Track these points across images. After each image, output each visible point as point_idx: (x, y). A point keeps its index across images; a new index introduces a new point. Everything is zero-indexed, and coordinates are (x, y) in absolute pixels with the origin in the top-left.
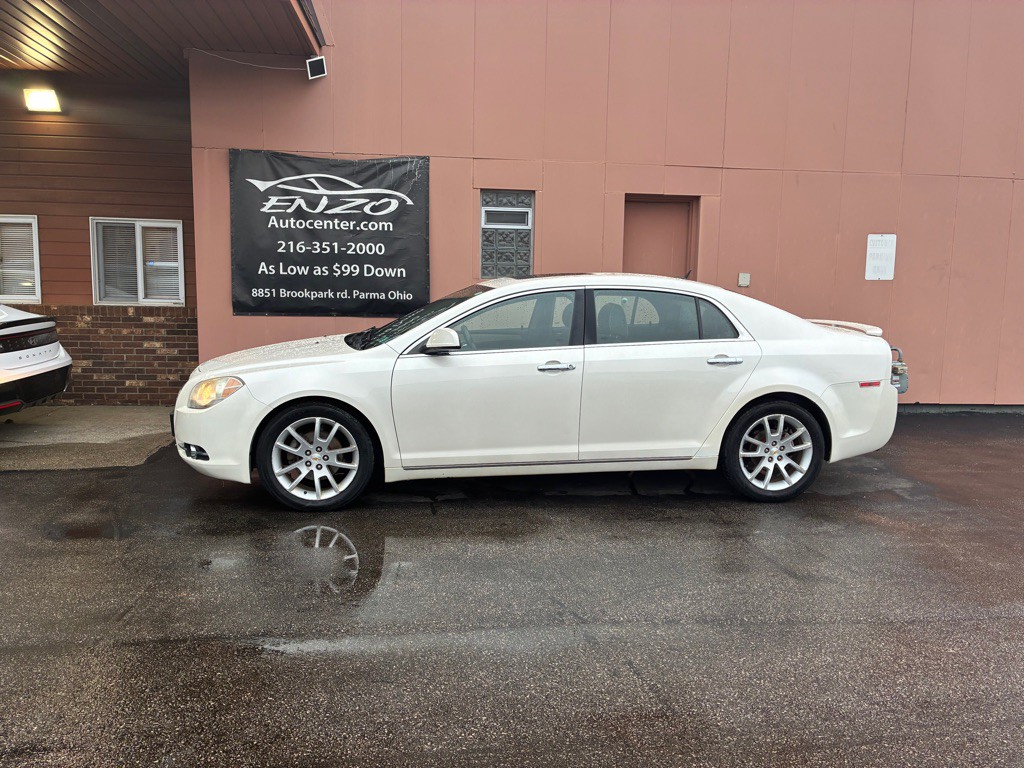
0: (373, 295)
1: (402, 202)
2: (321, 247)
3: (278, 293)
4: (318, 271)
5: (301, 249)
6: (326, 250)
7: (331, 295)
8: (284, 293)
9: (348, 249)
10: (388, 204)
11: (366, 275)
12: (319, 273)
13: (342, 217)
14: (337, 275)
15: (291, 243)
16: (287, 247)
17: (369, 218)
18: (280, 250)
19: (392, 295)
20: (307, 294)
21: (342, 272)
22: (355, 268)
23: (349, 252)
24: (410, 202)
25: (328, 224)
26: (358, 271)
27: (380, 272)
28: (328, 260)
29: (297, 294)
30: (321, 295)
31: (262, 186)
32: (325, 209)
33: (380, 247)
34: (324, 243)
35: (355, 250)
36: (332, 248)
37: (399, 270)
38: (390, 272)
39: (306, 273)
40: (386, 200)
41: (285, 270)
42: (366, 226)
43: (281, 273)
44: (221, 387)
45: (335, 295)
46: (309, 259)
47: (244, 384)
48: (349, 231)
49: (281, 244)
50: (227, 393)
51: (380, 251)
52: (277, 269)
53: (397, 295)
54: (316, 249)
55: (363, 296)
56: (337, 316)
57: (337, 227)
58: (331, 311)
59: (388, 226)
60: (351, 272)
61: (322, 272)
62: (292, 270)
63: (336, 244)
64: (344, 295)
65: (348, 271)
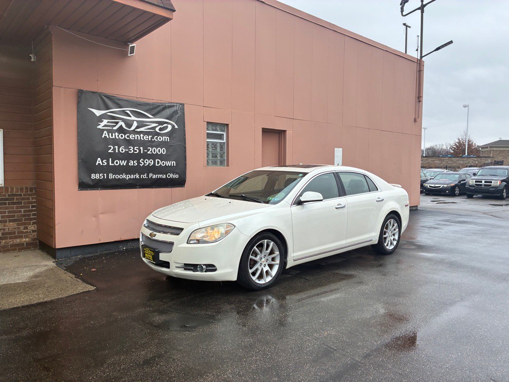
0: (160, 176)
1: (173, 126)
2: (133, 149)
3: (108, 176)
4: (131, 163)
5: (122, 150)
6: (136, 151)
7: (138, 177)
8: (111, 176)
9: (148, 151)
10: (167, 127)
11: (156, 165)
12: (132, 165)
13: (145, 133)
14: (142, 165)
15: (117, 147)
16: (114, 149)
17: (158, 134)
18: (110, 151)
19: (169, 176)
20: (124, 177)
21: (145, 164)
22: (151, 161)
23: (149, 153)
24: (176, 127)
25: (137, 137)
26: (152, 163)
27: (163, 163)
28: (136, 157)
29: (119, 177)
30: (132, 177)
31: (98, 113)
32: (136, 128)
33: (164, 150)
34: (135, 148)
35: (151, 151)
36: (140, 150)
37: (172, 162)
38: (168, 164)
39: (125, 165)
40: (165, 125)
41: (113, 162)
42: (157, 138)
43: (110, 164)
44: (222, 230)
45: (140, 176)
46: (127, 156)
47: (235, 226)
48: (149, 141)
49: (111, 148)
50: (227, 233)
51: (164, 152)
52: (108, 162)
53: (171, 176)
54: (131, 151)
55: (154, 177)
56: (139, 188)
57: (142, 139)
58: (137, 185)
59: (167, 138)
60: (149, 164)
61: (134, 163)
62: (117, 163)
63: (142, 148)
64: (144, 176)
65: (148, 163)
